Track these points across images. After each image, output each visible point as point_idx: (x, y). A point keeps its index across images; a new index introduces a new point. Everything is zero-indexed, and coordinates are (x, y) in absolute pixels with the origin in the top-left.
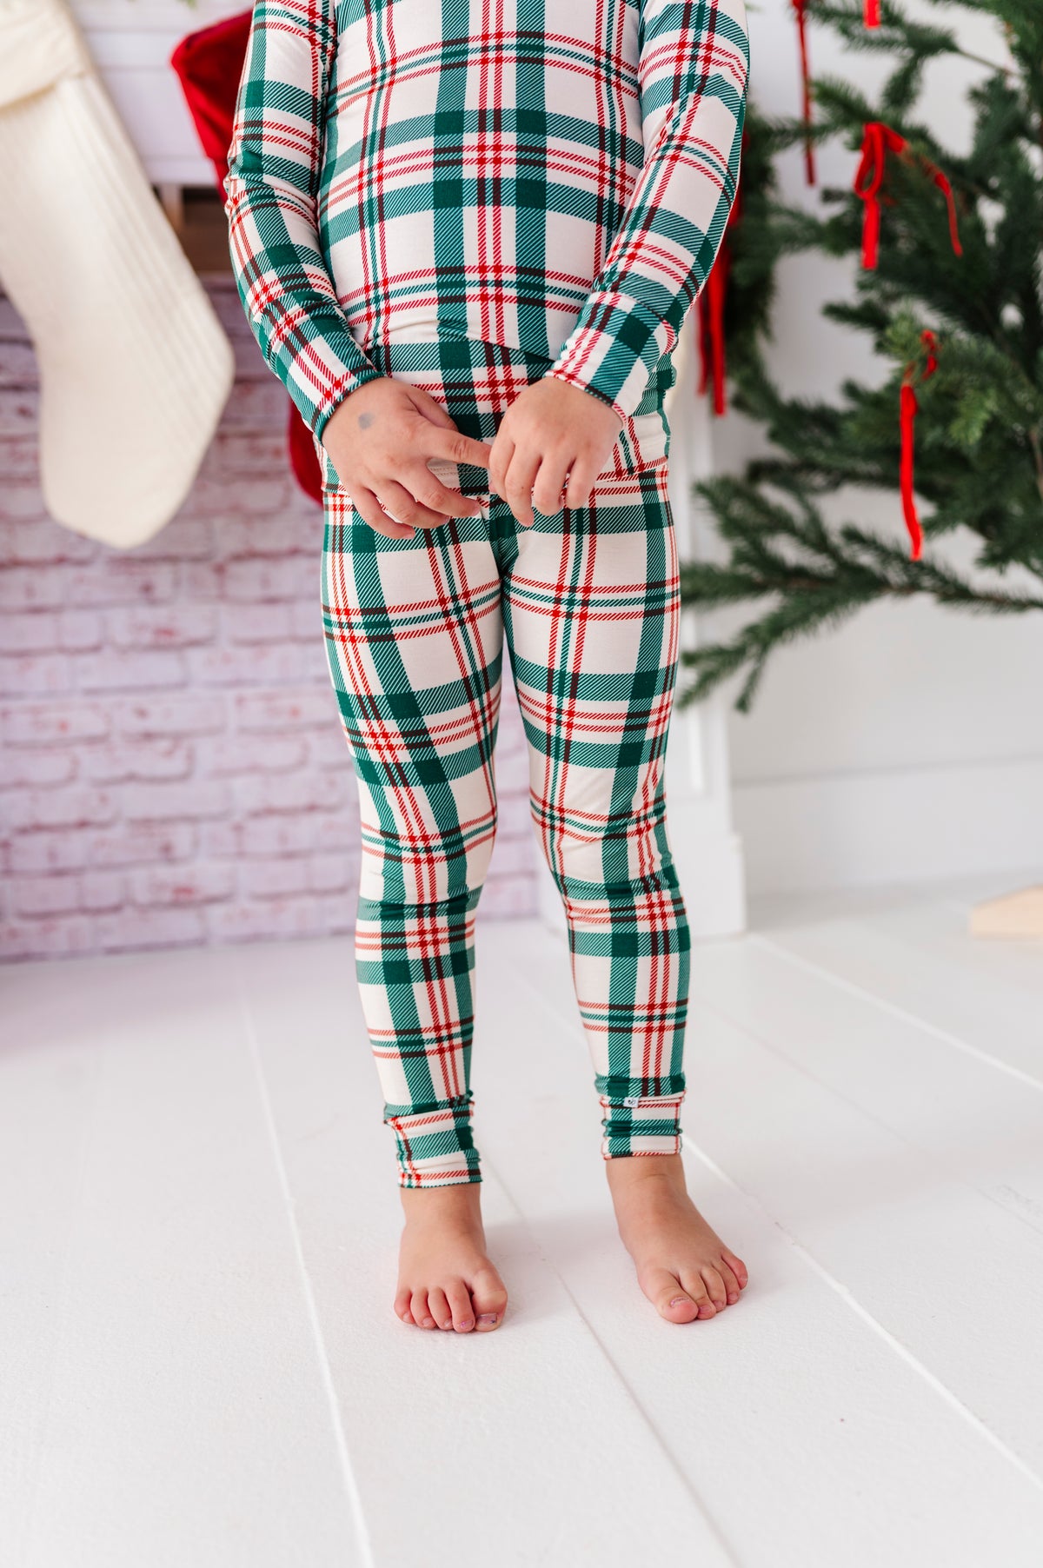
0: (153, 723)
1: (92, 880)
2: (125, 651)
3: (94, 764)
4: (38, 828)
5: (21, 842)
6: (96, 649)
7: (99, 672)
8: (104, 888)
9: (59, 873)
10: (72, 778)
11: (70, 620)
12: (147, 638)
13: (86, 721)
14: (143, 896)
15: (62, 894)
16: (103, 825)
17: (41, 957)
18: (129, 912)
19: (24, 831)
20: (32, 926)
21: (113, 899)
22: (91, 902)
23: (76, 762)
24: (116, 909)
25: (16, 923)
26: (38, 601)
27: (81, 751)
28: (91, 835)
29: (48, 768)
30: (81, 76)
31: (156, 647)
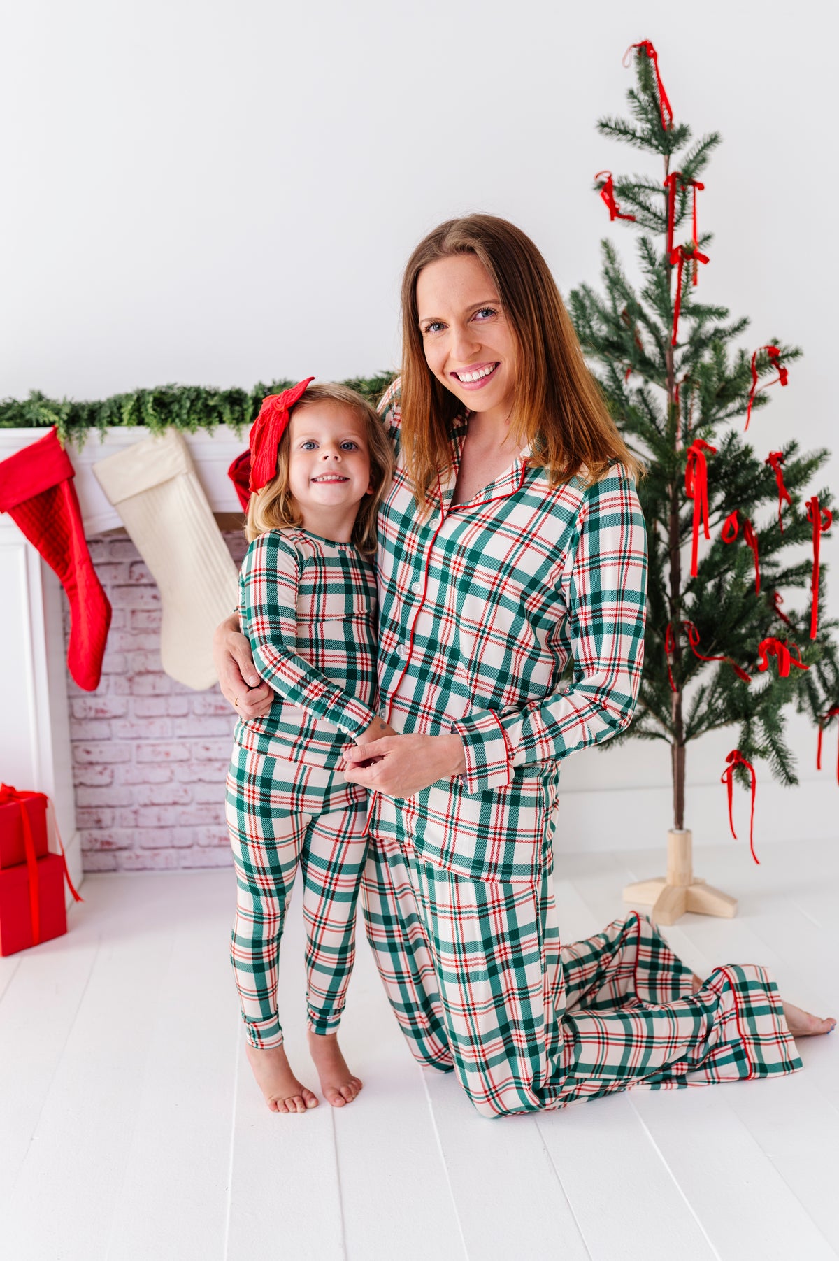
0: (211, 754)
1: (178, 831)
2: (200, 717)
3: (182, 774)
4: (153, 804)
5: (143, 811)
6: (185, 716)
7: (186, 727)
8: (184, 836)
9: (162, 827)
10: (171, 780)
11: (173, 701)
12: (212, 711)
13: (179, 752)
14: (203, 842)
15: (163, 838)
16: (184, 804)
17: (152, 869)
18: (196, 848)
19: (145, 805)
20: (147, 853)
21: (188, 843)
22: (177, 843)
23: (172, 772)
24: (189, 847)
25: (140, 852)
26: (157, 692)
27: (175, 766)
28: (179, 809)
29: (159, 775)
30: (187, 474)
31: (216, 715)
